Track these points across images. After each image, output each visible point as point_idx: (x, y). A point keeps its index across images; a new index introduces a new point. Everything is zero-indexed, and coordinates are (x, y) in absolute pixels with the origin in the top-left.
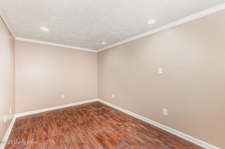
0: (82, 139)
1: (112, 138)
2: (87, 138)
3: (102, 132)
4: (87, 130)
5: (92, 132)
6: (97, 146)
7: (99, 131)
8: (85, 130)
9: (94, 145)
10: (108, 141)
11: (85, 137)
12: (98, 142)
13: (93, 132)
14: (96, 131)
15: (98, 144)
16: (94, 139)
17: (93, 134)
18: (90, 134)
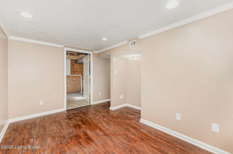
0: (107, 139)
1: (77, 141)
2: (102, 140)
3: (85, 148)
4: (104, 150)
5: (98, 147)
6: (92, 135)
7: (89, 149)
8: (107, 151)
9: (95, 135)
10: (81, 138)
11: (105, 141)
12: (91, 137)
13: (96, 148)
14: (93, 149)
15: (91, 135)
16: (95, 139)
17: (96, 145)
18: (100, 144)
